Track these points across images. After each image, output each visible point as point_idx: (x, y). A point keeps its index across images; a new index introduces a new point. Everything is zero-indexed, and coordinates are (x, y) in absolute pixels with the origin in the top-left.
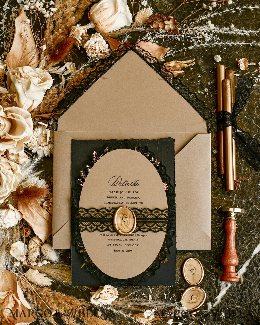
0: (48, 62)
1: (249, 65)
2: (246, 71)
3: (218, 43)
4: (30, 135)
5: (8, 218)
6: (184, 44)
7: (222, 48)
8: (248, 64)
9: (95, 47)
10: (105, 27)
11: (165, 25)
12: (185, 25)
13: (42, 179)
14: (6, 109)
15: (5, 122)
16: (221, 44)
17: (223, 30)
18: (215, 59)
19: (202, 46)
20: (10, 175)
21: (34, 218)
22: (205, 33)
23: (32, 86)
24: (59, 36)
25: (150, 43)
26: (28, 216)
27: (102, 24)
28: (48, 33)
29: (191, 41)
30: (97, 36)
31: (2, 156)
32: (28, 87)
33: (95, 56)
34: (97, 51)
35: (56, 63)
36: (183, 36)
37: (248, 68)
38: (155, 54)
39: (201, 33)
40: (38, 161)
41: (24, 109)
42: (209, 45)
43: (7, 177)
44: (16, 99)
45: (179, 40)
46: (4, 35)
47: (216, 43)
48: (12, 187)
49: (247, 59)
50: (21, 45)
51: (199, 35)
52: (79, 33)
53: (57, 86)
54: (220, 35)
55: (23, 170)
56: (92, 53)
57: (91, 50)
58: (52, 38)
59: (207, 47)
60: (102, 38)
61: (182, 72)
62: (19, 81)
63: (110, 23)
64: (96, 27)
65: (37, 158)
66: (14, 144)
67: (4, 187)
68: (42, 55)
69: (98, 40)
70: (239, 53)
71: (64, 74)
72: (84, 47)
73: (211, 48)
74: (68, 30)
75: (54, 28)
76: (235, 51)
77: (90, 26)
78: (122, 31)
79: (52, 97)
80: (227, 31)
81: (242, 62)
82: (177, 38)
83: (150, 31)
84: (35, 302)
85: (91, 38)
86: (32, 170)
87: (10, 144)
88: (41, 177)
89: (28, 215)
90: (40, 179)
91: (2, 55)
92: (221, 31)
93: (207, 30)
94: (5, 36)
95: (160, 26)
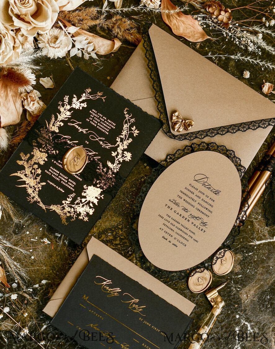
2: (266, 95)
8: (271, 91)
11: (220, 14)
12: (237, 25)
22: (251, 42)
25: (197, 23)
29: (235, 42)
36: (230, 34)
38: (195, 34)
39: (248, 40)
45: (225, 36)
49: (273, 86)
51: (245, 41)
70: (269, 77)
80: (271, 50)
81: (267, 85)
82: (224, 33)
93: (255, 40)
95: (215, 13)
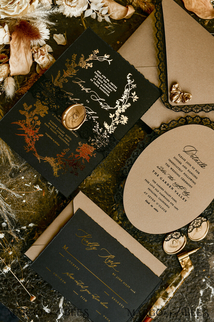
26: (15, 46)
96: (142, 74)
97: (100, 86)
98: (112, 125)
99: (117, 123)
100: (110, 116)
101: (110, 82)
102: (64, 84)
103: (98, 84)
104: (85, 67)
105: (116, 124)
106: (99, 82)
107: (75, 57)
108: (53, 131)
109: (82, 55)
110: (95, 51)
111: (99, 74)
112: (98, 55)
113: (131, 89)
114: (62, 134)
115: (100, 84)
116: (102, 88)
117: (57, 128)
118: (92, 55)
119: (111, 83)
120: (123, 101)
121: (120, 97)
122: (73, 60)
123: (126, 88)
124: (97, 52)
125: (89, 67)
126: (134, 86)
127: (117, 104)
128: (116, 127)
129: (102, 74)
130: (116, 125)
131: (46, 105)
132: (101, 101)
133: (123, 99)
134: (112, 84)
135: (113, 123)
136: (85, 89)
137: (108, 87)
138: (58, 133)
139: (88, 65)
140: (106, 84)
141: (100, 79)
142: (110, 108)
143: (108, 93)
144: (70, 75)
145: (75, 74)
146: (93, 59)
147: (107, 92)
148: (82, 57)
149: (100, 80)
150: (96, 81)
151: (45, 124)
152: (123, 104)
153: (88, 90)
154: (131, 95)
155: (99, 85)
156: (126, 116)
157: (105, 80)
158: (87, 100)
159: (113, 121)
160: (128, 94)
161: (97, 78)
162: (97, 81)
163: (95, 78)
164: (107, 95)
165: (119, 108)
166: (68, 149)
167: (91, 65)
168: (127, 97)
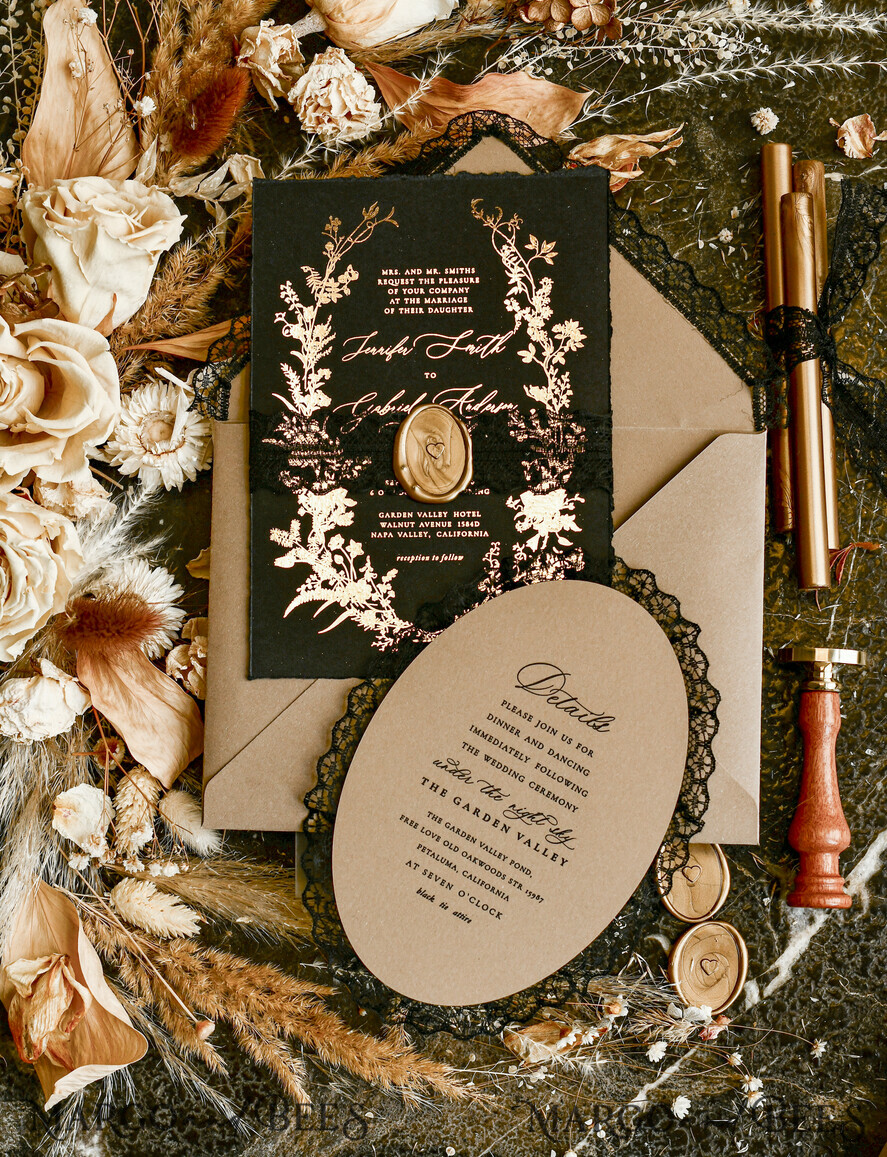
0: (166, 159)
1: (878, 138)
2: (868, 161)
3: (765, 65)
4: (107, 416)
5: (38, 708)
6: (643, 76)
7: (780, 84)
8: (873, 137)
9: (327, 100)
10: (362, 27)
11: (572, 8)
12: (644, 5)
13: (158, 569)
14: (21, 329)
15: (21, 376)
16: (776, 70)
17: (780, 19)
18: (757, 121)
19: (706, 81)
20: (40, 558)
21: (132, 706)
22: (716, 31)
23: (102, 244)
24: (200, 65)
25: (523, 77)
26: (111, 698)
27: (348, 15)
28: (162, 54)
29: (668, 63)
30: (332, 61)
31: (15, 492)
32: (90, 250)
33: (330, 132)
34: (336, 112)
35: (195, 163)
36: (640, 47)
37: (874, 149)
38: (541, 115)
39: (703, 33)
40: (140, 508)
41: (85, 325)
42: (731, 73)
43: (28, 564)
44: (52, 292)
45: (627, 61)
46: (14, 72)
47: (757, 66)
48: (51, 600)
49: (869, 119)
50: (71, 103)
51: (697, 41)
52: (269, 52)
53: (199, 240)
54: (773, 37)
55: (92, 537)
56: (319, 121)
57: (315, 110)
58: (175, 72)
59: (725, 83)
60: (352, 66)
61: (639, 173)
62: (57, 226)
63: (377, 12)
64: (328, 25)
65: (138, 497)
66: (53, 450)
67: (21, 600)
68: (146, 136)
69: (336, 73)
70: (841, 97)
71: (221, 200)
72: (290, 100)
73: (742, 85)
74: (234, 43)
75: (184, 38)
76: (828, 90)
77: (311, 24)
78: (423, 40)
79: (183, 281)
80: (796, 21)
81: (851, 129)
82: (620, 54)
83: (522, 36)
84: (148, 992)
85: (313, 68)
86: (122, 539)
87: (41, 451)
88: (156, 559)
89: (112, 693)
90: (153, 569)
91: (9, 142)
92: (772, 21)
93: (724, 19)
94: (16, 76)
95: (556, 14)
96: (507, 174)
97: (425, 307)
98: (551, 376)
99: (559, 358)
100: (524, 360)
101: (441, 270)
102: (327, 387)
103: (415, 306)
104: (342, 292)
105: (558, 365)
106: (413, 296)
107: (290, 292)
108: (412, 534)
109: (305, 269)
110: (328, 227)
111: (393, 277)
112: (344, 231)
113: (514, 237)
114: (442, 519)
115: (422, 301)
116: (435, 306)
117: (416, 519)
118: (329, 246)
119: (447, 272)
120: (521, 290)
121: (504, 284)
122: (291, 303)
123: (500, 248)
124: (334, 224)
125: (351, 285)
126: (514, 223)
127: (514, 312)
128: (567, 374)
129: (402, 271)
130: (561, 369)
131: (331, 488)
132: (463, 343)
133: (520, 283)
134: (452, 272)
135: (548, 370)
136: (393, 351)
137: (450, 289)
138: (429, 529)
139: (344, 278)
140: (437, 285)
141: (408, 286)
142: (503, 339)
143: (463, 305)
144: (322, 351)
145: (330, 334)
146: (340, 253)
147: (458, 305)
148: (309, 273)
149: (411, 291)
150: (402, 304)
151: (373, 535)
152: (531, 297)
153: (404, 346)
154: (527, 254)
155: (422, 305)
156: (566, 322)
157: (424, 275)
158: (427, 374)
159: (544, 365)
160: (519, 259)
161: (400, 292)
162: (406, 299)
163: (394, 296)
164: (465, 311)
165: (528, 317)
166: (494, 547)
167: (350, 275)
168: (522, 269)
